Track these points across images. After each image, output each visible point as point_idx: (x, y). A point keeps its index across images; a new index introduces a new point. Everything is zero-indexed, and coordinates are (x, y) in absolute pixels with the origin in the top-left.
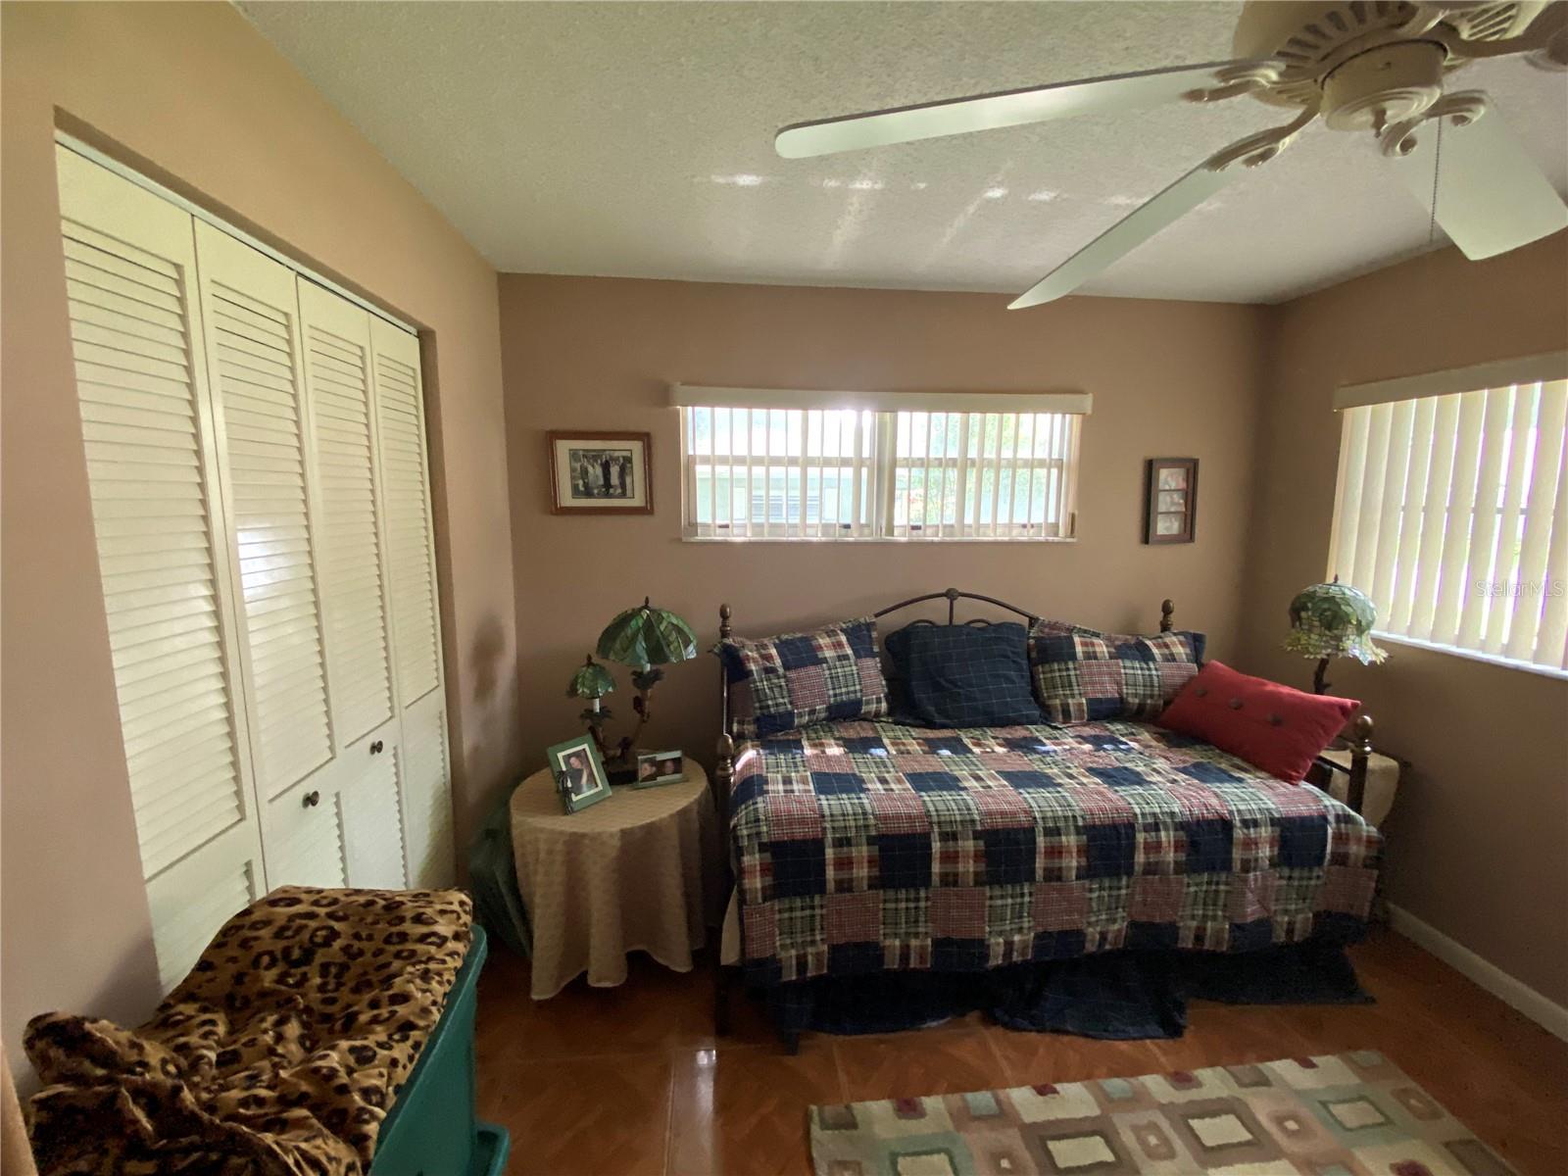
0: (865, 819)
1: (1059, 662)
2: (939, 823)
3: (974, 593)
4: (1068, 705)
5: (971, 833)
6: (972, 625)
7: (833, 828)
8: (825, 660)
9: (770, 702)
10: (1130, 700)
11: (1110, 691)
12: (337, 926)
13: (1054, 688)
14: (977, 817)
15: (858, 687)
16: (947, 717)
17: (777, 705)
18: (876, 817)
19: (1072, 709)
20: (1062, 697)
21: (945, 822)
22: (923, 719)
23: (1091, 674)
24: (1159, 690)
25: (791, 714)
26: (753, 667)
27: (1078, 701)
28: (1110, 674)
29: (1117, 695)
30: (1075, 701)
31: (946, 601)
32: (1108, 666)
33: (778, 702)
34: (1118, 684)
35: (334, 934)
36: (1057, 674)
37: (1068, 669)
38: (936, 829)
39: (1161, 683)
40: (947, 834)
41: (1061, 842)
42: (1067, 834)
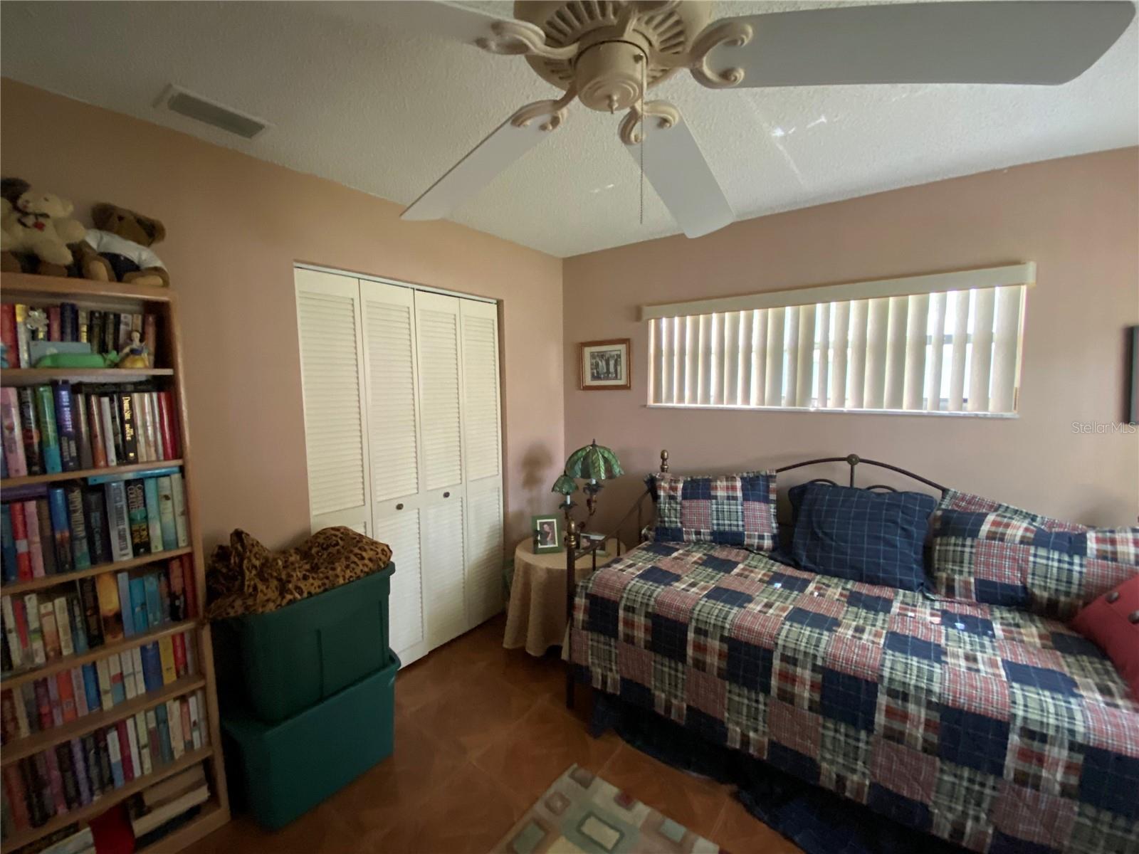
0: (648, 600)
1: (957, 536)
2: (697, 620)
3: (888, 463)
4: (953, 580)
5: (718, 636)
6: (872, 490)
7: (628, 598)
8: (716, 497)
9: (666, 519)
10: (1037, 591)
11: (1011, 576)
12: (340, 541)
13: (945, 561)
14: (727, 626)
15: (740, 523)
16: (815, 563)
17: (671, 522)
18: (656, 600)
19: (957, 585)
20: (949, 572)
21: (702, 621)
22: (794, 560)
23: (989, 555)
24: (1079, 589)
25: (680, 530)
26: (662, 493)
27: (965, 578)
28: (1014, 559)
29: (1019, 583)
30: (962, 578)
31: (846, 466)
32: (1014, 550)
33: (672, 520)
34: (1023, 572)
35: (337, 544)
36: (951, 548)
37: (964, 546)
38: (694, 623)
39: (1084, 582)
40: (700, 629)
41: (796, 672)
42: (804, 668)
